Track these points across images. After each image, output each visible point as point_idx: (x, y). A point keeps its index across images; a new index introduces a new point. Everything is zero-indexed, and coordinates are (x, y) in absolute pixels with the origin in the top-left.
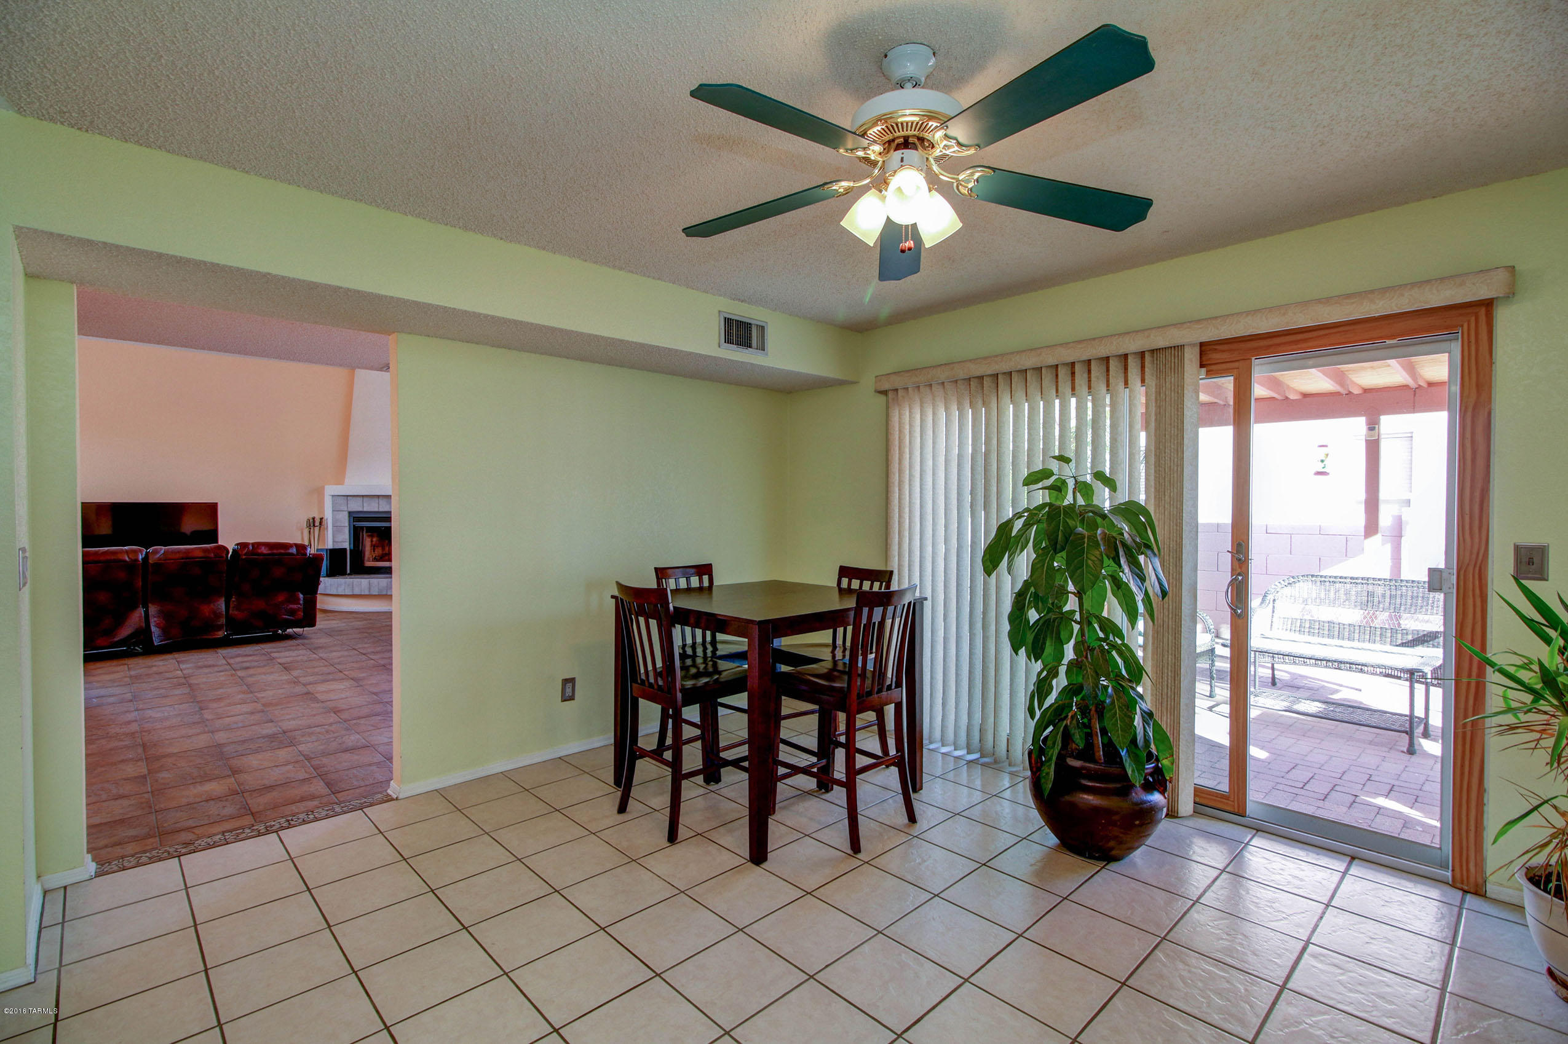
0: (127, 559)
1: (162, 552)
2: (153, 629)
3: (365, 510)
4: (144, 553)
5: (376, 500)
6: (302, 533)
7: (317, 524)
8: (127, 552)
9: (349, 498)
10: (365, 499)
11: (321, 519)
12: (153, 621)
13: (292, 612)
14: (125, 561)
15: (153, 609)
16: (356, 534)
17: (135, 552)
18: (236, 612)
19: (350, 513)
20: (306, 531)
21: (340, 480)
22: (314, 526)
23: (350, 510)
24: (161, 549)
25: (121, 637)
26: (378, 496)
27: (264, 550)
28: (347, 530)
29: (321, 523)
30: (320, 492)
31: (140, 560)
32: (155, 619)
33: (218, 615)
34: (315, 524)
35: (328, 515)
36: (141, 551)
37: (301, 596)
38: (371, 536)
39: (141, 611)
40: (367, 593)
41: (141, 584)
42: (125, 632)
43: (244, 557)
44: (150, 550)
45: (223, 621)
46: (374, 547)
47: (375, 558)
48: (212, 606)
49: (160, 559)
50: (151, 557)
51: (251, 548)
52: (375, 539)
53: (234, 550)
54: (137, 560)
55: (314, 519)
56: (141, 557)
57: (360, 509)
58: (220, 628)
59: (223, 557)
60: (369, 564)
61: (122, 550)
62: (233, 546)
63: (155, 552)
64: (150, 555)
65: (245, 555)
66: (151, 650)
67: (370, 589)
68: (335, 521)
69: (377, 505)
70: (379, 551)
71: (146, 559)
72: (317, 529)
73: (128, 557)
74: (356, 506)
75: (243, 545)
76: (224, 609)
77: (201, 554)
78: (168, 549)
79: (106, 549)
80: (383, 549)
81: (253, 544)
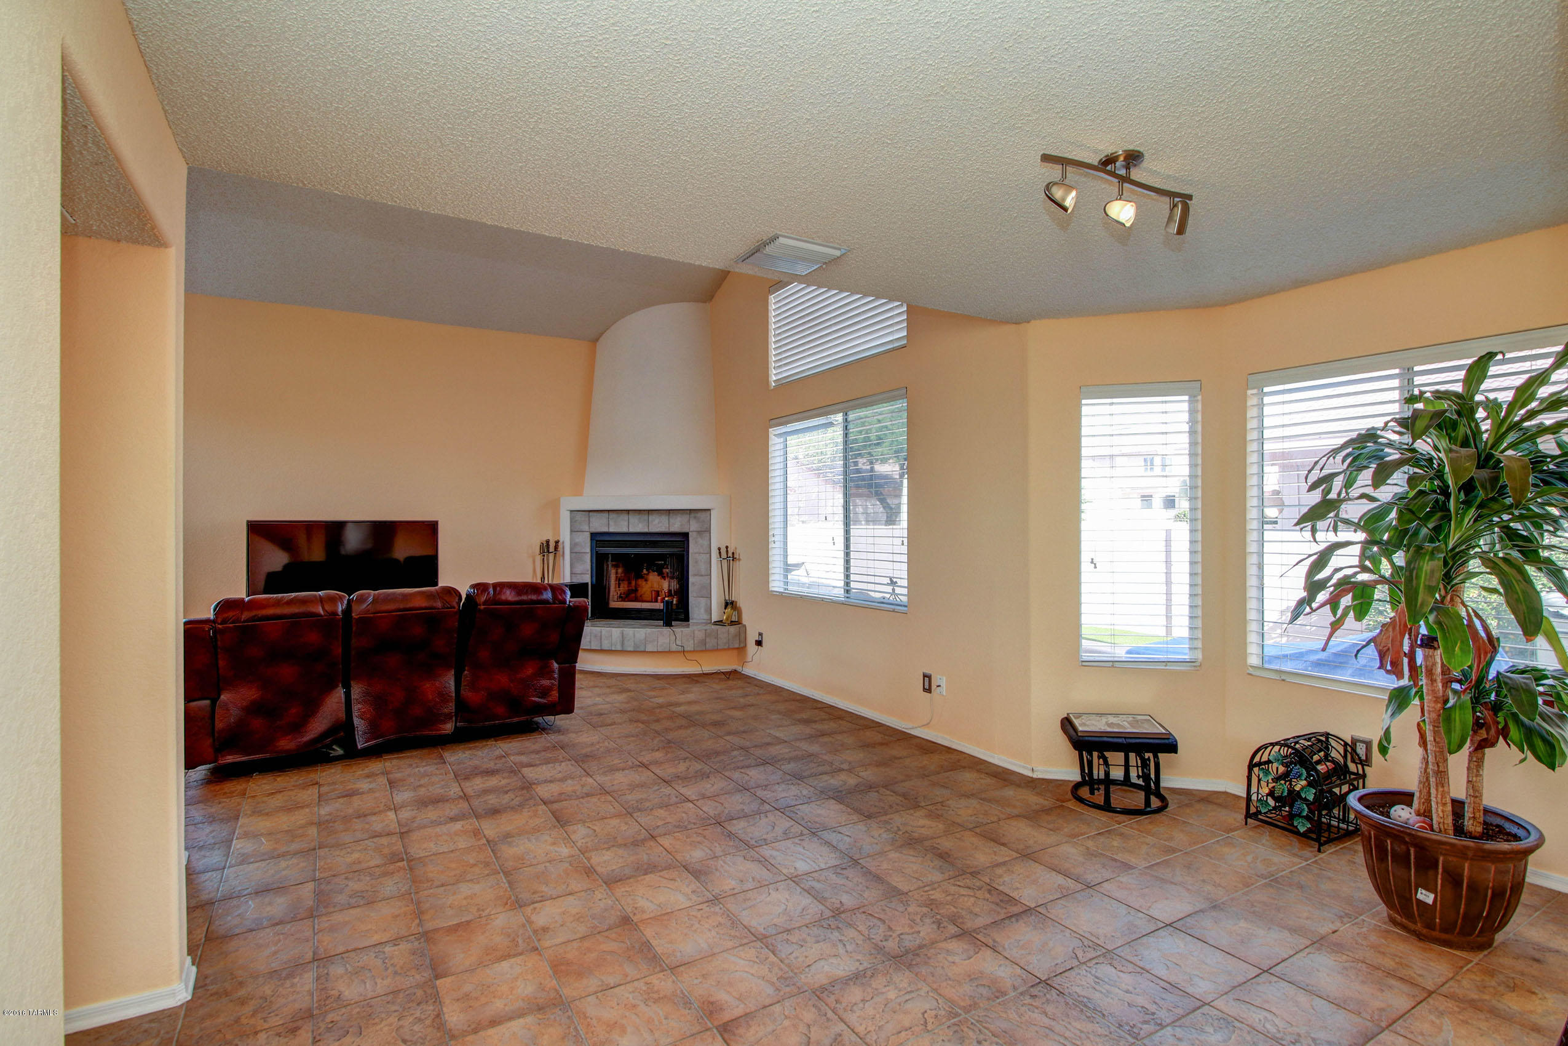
0: (322, 612)
1: (371, 599)
2: (357, 721)
3: (612, 530)
4: (346, 602)
5: (625, 517)
6: (534, 562)
7: (552, 549)
8: (321, 600)
9: (591, 514)
10: (612, 515)
11: (557, 542)
12: (356, 708)
13: (545, 692)
14: (319, 615)
15: (356, 691)
16: (600, 562)
17: (333, 600)
18: (470, 694)
19: (593, 535)
20: (539, 558)
21: (578, 492)
22: (548, 551)
23: (593, 530)
24: (369, 595)
25: (312, 736)
26: (628, 511)
27: (509, 595)
28: (588, 557)
29: (556, 548)
30: (553, 506)
31: (340, 613)
32: (360, 706)
33: (443, 697)
34: (549, 549)
35: (565, 537)
36: (341, 598)
37: (556, 665)
38: (616, 566)
39: (340, 692)
40: (619, 648)
41: (340, 650)
42: (318, 725)
43: (482, 607)
44: (354, 596)
45: (451, 707)
46: (619, 580)
47: (620, 597)
48: (437, 684)
49: (367, 611)
50: (355, 607)
51: (491, 590)
52: (620, 570)
53: (468, 596)
54: (335, 613)
55: (548, 542)
56: (340, 609)
57: (605, 529)
58: (448, 717)
59: (454, 608)
60: (614, 604)
61: (315, 596)
62: (467, 588)
63: (362, 600)
64: (353, 605)
65: (485, 603)
66: (353, 754)
67: (623, 644)
68: (573, 545)
69: (626, 523)
70: (624, 587)
71: (348, 611)
72: (551, 556)
73: (323, 609)
74: (600, 525)
75: (481, 587)
76: (453, 688)
77: (424, 603)
78: (379, 594)
79: (293, 595)
80: (630, 584)
81: (495, 586)
